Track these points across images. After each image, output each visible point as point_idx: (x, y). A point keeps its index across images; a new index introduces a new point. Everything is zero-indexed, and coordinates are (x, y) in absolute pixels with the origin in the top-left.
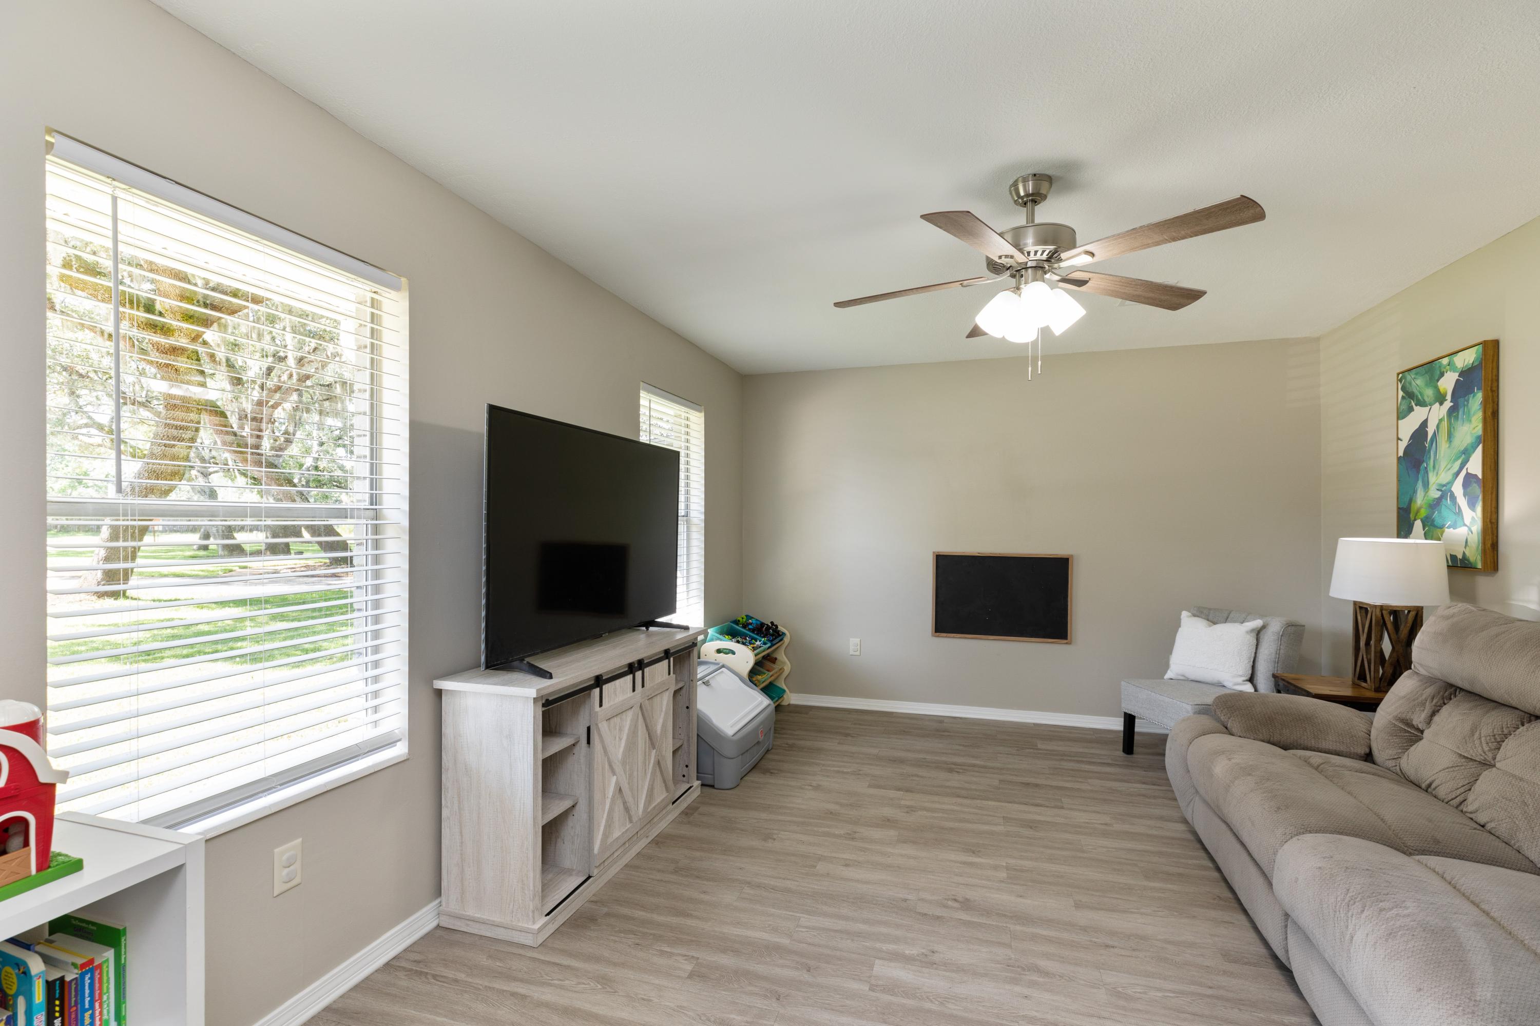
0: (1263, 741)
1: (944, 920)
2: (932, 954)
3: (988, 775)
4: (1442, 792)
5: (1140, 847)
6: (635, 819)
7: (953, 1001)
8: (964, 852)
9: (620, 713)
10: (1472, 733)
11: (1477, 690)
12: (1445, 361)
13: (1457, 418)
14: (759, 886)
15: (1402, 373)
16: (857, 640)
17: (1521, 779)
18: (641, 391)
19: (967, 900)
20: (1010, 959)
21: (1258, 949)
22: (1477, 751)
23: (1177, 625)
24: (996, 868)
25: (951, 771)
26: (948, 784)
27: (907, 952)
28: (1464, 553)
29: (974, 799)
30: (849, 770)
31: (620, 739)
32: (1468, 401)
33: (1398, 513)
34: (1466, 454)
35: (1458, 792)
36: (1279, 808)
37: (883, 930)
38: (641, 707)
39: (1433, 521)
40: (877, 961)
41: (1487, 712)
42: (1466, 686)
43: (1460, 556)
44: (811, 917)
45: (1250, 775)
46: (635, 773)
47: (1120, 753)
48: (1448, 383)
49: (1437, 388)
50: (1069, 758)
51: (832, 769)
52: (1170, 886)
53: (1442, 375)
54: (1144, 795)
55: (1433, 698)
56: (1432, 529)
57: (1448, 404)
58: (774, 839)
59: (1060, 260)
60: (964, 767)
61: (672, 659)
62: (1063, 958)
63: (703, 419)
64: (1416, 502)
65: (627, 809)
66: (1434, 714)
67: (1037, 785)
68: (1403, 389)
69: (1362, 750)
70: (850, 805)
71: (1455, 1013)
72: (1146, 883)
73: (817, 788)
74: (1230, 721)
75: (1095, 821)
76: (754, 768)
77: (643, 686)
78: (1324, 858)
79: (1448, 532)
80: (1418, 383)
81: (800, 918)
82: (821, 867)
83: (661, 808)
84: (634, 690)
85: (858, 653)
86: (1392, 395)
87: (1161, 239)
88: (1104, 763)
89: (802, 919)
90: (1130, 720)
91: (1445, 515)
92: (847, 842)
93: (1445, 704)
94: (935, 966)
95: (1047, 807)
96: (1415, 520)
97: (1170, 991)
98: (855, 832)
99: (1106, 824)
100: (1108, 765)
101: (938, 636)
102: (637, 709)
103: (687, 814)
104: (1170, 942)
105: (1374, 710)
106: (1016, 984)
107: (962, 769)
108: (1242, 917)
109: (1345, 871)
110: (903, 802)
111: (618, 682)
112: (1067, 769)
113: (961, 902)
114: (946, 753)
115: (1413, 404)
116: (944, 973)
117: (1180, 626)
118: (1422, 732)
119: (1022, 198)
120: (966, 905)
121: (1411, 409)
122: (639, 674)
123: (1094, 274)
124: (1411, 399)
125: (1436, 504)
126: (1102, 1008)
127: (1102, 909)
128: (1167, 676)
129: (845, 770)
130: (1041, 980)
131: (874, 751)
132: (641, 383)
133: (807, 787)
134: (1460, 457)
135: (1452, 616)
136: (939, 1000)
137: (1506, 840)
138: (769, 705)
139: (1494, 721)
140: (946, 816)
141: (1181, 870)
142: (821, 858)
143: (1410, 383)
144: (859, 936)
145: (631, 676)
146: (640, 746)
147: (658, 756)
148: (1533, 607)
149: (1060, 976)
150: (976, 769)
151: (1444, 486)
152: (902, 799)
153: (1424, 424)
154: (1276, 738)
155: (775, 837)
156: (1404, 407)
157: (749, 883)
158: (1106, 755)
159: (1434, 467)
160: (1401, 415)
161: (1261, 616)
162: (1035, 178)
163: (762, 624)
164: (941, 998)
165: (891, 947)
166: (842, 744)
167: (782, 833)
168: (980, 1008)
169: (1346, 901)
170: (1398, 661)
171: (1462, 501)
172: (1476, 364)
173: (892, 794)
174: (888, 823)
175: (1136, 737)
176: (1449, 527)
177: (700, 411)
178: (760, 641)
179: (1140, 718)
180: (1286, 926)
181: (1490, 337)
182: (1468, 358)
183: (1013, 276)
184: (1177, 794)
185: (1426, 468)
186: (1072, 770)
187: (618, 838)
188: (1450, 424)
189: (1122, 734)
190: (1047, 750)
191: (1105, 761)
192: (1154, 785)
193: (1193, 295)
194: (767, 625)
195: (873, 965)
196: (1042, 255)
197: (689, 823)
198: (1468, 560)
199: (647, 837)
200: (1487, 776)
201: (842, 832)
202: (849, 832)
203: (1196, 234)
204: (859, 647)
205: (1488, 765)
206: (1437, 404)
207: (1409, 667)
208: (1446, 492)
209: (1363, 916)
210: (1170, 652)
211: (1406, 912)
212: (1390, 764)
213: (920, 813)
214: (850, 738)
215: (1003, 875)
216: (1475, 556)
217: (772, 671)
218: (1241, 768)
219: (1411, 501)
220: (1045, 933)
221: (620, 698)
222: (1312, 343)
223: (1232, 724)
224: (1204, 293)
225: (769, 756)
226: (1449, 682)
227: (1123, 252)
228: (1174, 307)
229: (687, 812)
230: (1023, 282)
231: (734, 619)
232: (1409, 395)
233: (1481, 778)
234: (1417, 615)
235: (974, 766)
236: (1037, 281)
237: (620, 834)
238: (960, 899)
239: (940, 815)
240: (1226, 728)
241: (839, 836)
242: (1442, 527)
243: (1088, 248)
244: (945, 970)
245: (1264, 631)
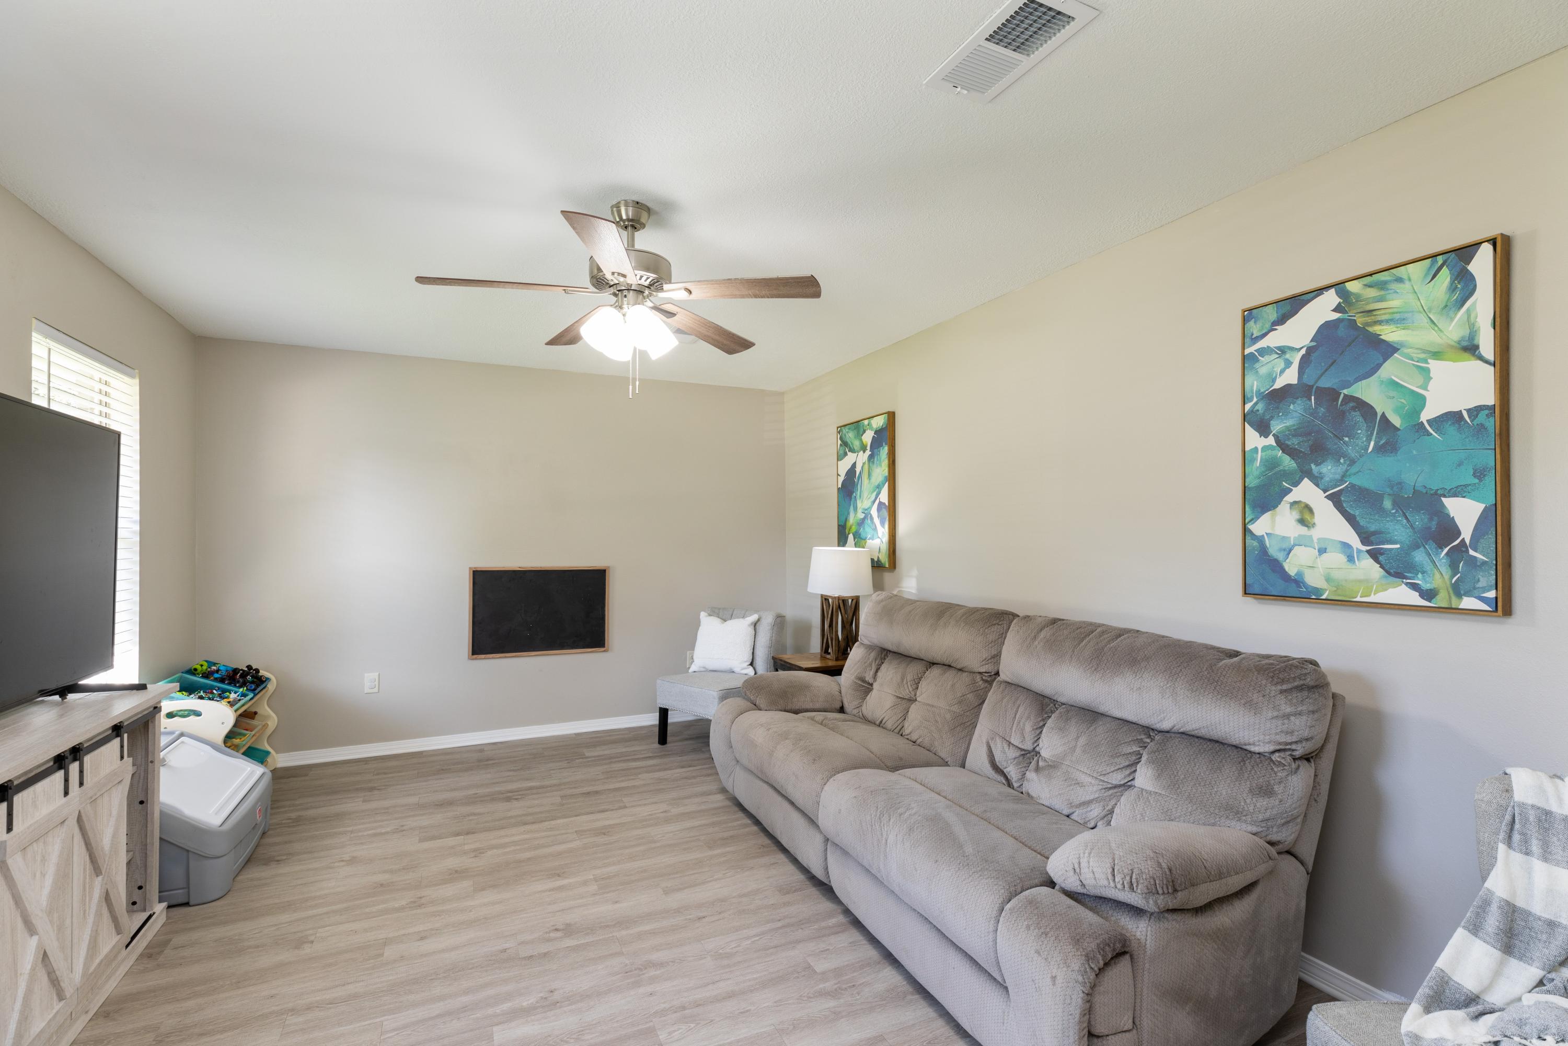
0: (781, 711)
1: (552, 954)
2: (552, 994)
3: (547, 794)
4: (889, 725)
5: (697, 823)
6: (69, 991)
7: (588, 1031)
8: (549, 878)
9: (40, 835)
10: (902, 679)
11: (901, 650)
12: (866, 422)
13: (873, 462)
14: (309, 1008)
15: (840, 427)
16: (375, 675)
17: (933, 706)
18: (34, 334)
19: (568, 925)
20: (626, 965)
21: (798, 877)
22: (906, 692)
23: (697, 624)
24: (585, 883)
25: (508, 799)
26: (510, 814)
27: (525, 1004)
28: (878, 557)
29: (542, 821)
30: (388, 829)
31: (43, 875)
32: (879, 451)
33: (838, 528)
34: (879, 488)
35: (899, 722)
36: (815, 760)
37: (491, 992)
38: (80, 819)
39: (860, 534)
40: (495, 1029)
41: (908, 665)
42: (894, 649)
43: (876, 559)
44: (396, 1015)
45: (787, 739)
46: (68, 922)
47: (657, 745)
48: (868, 437)
49: (861, 440)
50: (617, 760)
51: (365, 833)
52: (728, 849)
53: (864, 431)
54: (686, 778)
55: (876, 660)
56: (860, 541)
57: (868, 453)
58: (312, 942)
59: (661, 289)
60: (521, 793)
61: (126, 736)
62: (669, 944)
63: (137, 388)
64: (849, 521)
65: (55, 982)
66: (877, 671)
67: (597, 792)
68: (841, 438)
69: (838, 706)
70: (403, 869)
71: (959, 869)
72: (710, 853)
73: (353, 861)
74: (758, 699)
75: (656, 812)
76: (249, 861)
77: (81, 784)
78: (856, 789)
79: (869, 542)
80: (850, 436)
81: (382, 1022)
82: (390, 952)
83: (111, 958)
84: (66, 793)
85: (376, 690)
86: (833, 443)
87: (747, 293)
88: (647, 757)
89: (385, 1023)
90: (664, 713)
91: (867, 531)
92: (415, 911)
93: (883, 663)
94: (558, 1004)
95: (612, 810)
96: (849, 534)
97: (754, 936)
98: (421, 898)
99: (665, 812)
100: (650, 758)
101: (476, 659)
102: (72, 822)
103: (150, 956)
104: (744, 895)
105: (840, 674)
106: (639, 987)
107: (520, 795)
108: (781, 857)
109: (872, 795)
110: (466, 847)
111: (39, 787)
112: (618, 771)
113: (563, 930)
114: (497, 783)
115: (847, 450)
116: (570, 1008)
117: (700, 626)
118: (872, 685)
119: (624, 221)
120: (569, 930)
121: (846, 454)
122: (74, 767)
123: (682, 310)
124: (846, 447)
125: (861, 523)
126: (713, 974)
127: (685, 888)
128: (691, 670)
129: (383, 831)
130: (658, 972)
131: (413, 800)
132: (34, 321)
133: (336, 864)
134: (875, 491)
135: (882, 601)
136: (574, 1036)
137: (928, 748)
138: (263, 774)
139: (913, 670)
140: (518, 847)
141: (731, 833)
142: (387, 942)
143: (845, 435)
144: (465, 1011)
145: (62, 772)
146: (75, 878)
147: (106, 884)
148: (914, 591)
149: (672, 962)
150: (535, 791)
151: (866, 510)
152: (464, 844)
153: (854, 465)
154: (789, 707)
155: (312, 938)
156: (841, 452)
157: (292, 1010)
158: (644, 750)
159: (860, 496)
160: (840, 457)
161: (756, 611)
162: (637, 205)
163: (236, 671)
164: (575, 1034)
165: (506, 1006)
166: (369, 801)
167: (319, 930)
168: (615, 1025)
169: (878, 815)
170: (847, 637)
171: (877, 521)
172: (884, 427)
173: (451, 841)
174: (456, 875)
175: (669, 728)
176: (869, 539)
177: (132, 377)
178: (235, 693)
179: (672, 710)
180: (826, 850)
181: (891, 410)
182: (879, 422)
183: (615, 295)
184: (719, 770)
185: (855, 497)
186: (623, 770)
187: (42, 1031)
188: (869, 467)
189: (658, 728)
190: (594, 757)
191: (647, 755)
192: (690, 766)
193: (746, 345)
194: (242, 670)
195: (492, 1034)
196: (646, 281)
197: (159, 966)
198: (881, 562)
199: (87, 1012)
200: (914, 708)
201: (404, 903)
202: (412, 900)
203: (772, 296)
204: (377, 683)
205: (912, 700)
206: (862, 452)
207: (856, 640)
208: (867, 514)
209: (891, 823)
210: (692, 647)
211: (914, 811)
212: (855, 712)
213: (490, 853)
214: (376, 792)
215: (594, 887)
216: (884, 559)
217: (254, 729)
218: (779, 735)
219: (846, 520)
220: (648, 928)
221: (44, 810)
222: (780, 395)
223: (761, 701)
224: (753, 344)
225: (267, 840)
226: (884, 647)
227: (715, 296)
228: (730, 351)
229: (150, 954)
230: (625, 303)
231: (187, 668)
232: (845, 444)
233: (910, 710)
234: (857, 602)
235: (531, 788)
236: (639, 304)
237: (43, 1024)
238: (561, 927)
239: (513, 848)
240: (755, 705)
241: (402, 909)
242: (865, 539)
243: (689, 286)
244: (569, 1005)
245: (759, 623)
